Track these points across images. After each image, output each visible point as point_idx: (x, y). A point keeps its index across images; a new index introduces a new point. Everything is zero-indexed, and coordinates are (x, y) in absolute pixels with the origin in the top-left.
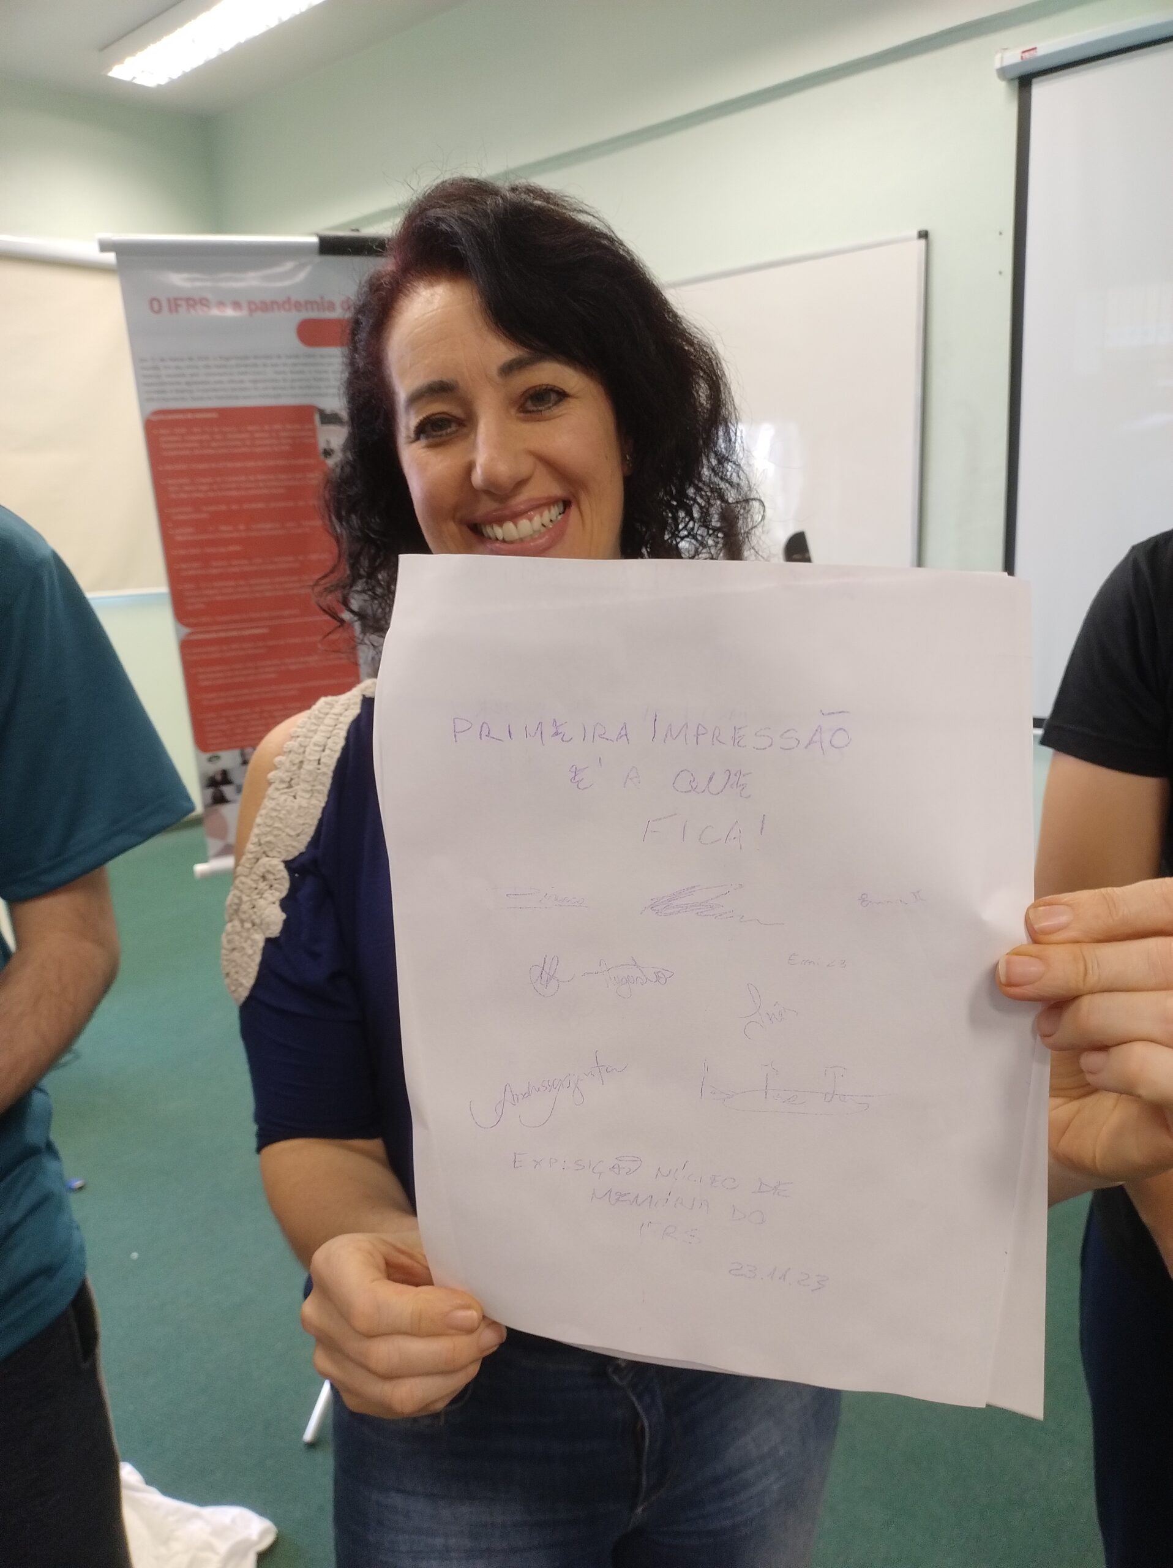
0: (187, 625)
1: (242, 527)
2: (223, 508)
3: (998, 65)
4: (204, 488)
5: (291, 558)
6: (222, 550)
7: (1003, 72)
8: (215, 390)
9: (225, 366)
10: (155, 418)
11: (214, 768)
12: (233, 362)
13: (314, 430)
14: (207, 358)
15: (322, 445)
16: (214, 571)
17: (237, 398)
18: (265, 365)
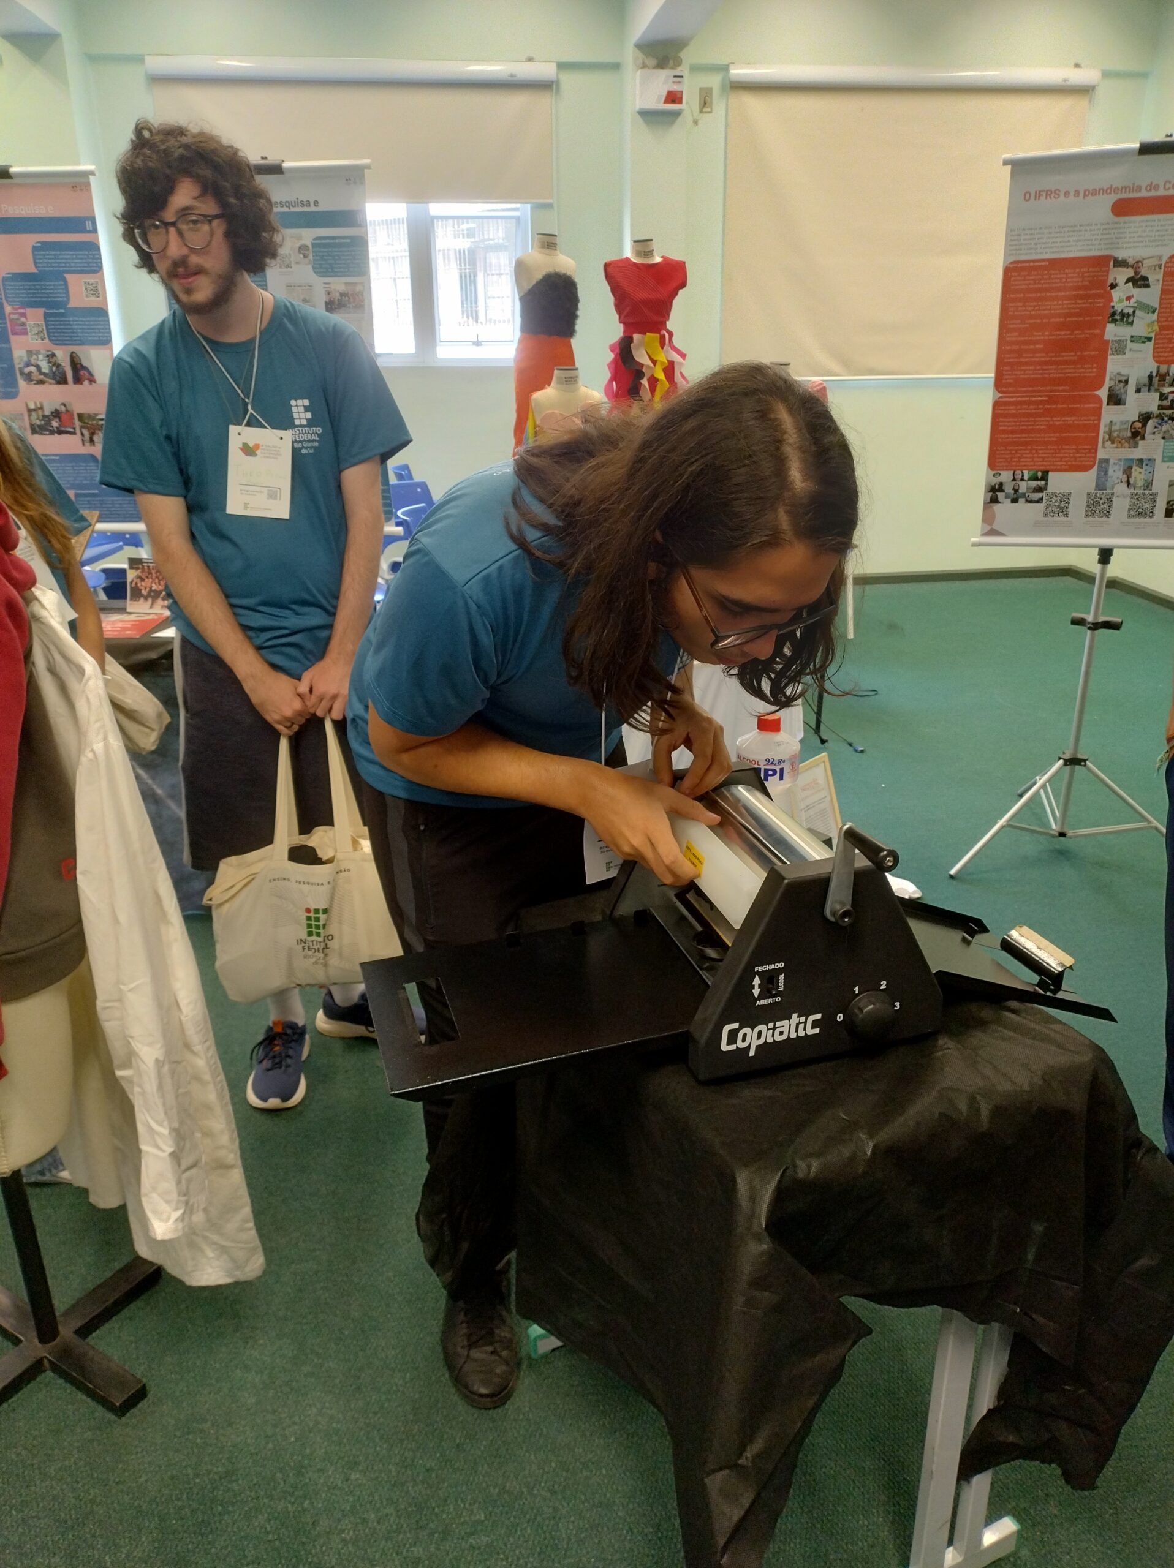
0: (999, 392)
1: (1047, 333)
2: (1039, 321)
4: (1030, 309)
5: (1073, 354)
6: (1032, 347)
8: (1051, 247)
9: (1061, 232)
10: (1011, 266)
11: (995, 481)
12: (1066, 229)
13: (1108, 272)
14: (1051, 228)
15: (1111, 280)
16: (1024, 360)
17: (1064, 252)
18: (1086, 230)
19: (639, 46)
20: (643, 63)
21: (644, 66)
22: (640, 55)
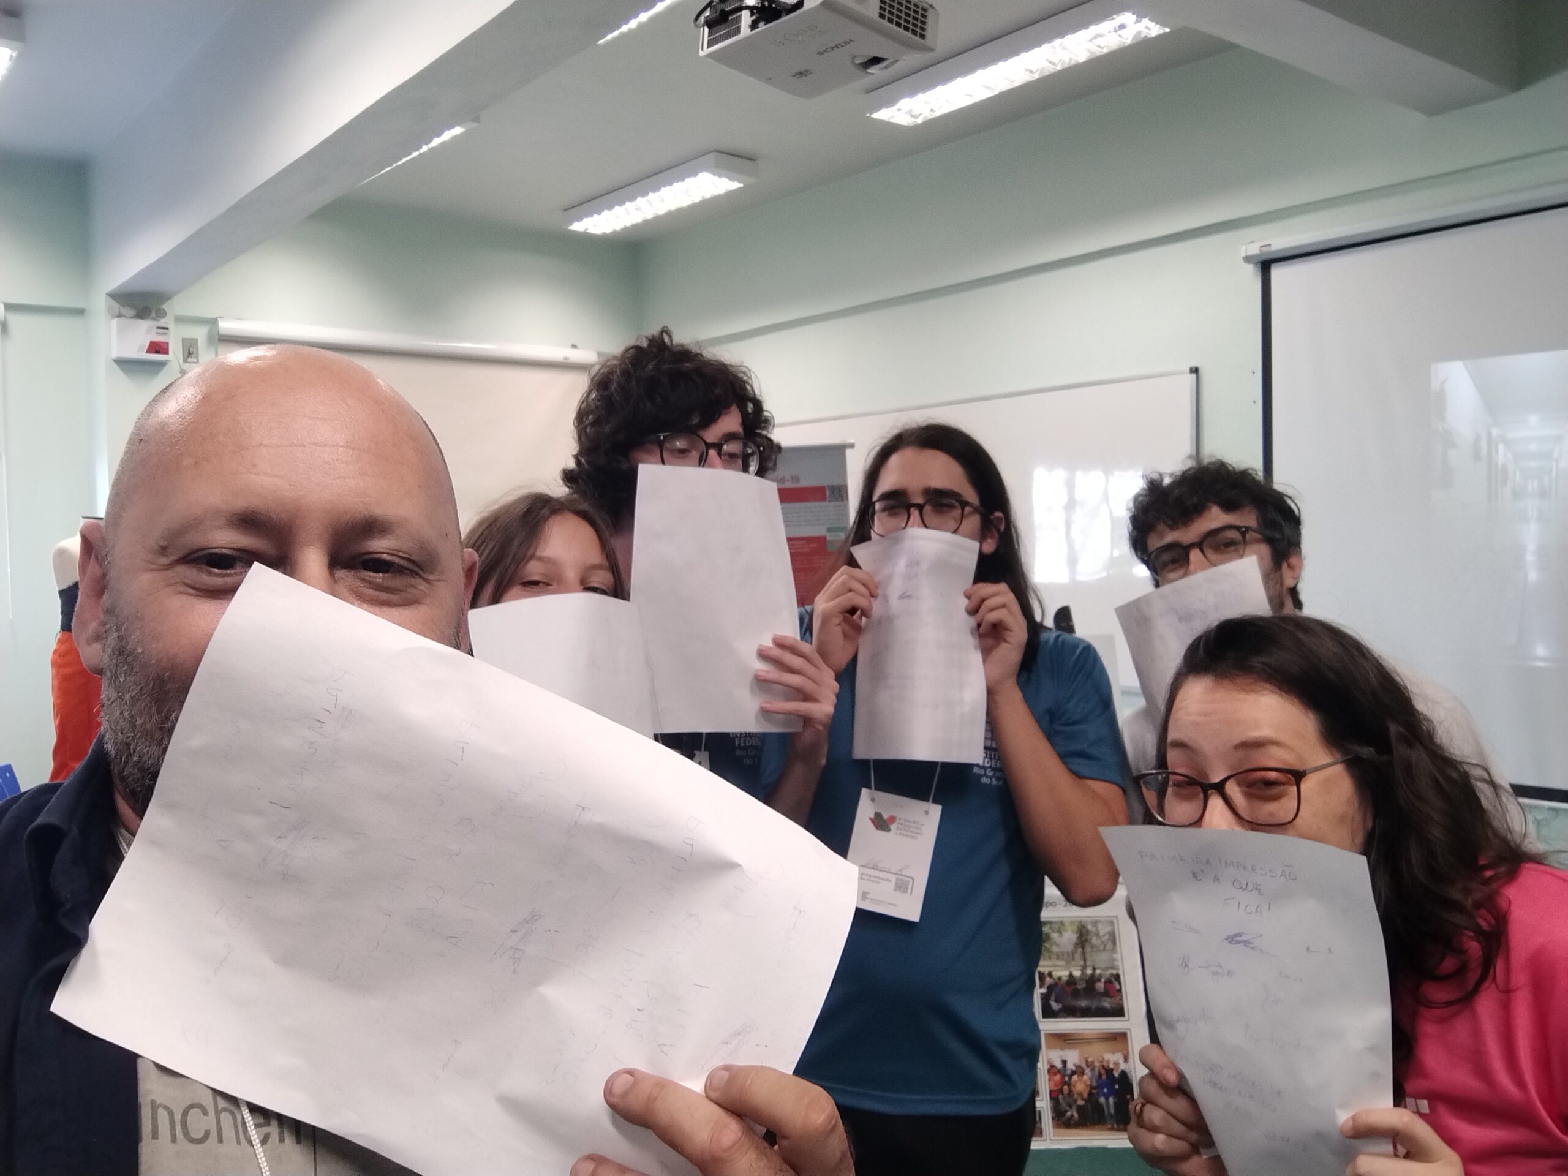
3: (1243, 254)
7: (1248, 259)
19: (115, 296)
20: (119, 312)
21: (120, 316)
22: (116, 305)
